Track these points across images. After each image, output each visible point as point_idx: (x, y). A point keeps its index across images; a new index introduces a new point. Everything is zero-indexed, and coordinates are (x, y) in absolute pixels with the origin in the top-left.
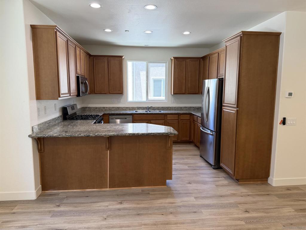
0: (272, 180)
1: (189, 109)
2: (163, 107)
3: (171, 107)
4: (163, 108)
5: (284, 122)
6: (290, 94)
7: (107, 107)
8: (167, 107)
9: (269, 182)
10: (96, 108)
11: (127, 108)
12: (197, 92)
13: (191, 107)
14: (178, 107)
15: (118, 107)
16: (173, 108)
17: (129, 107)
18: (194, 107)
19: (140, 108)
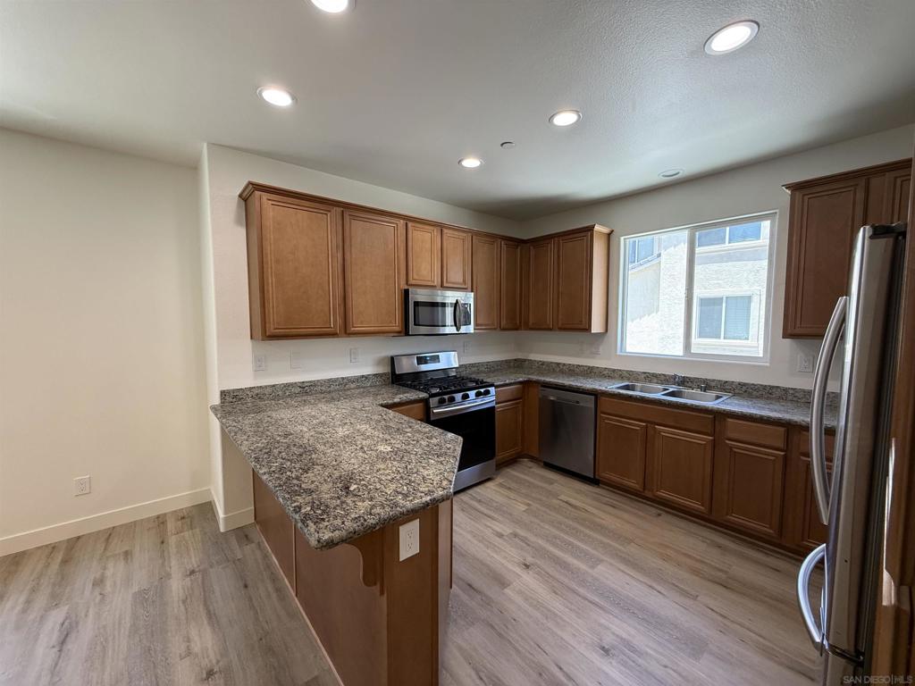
2: (745, 384)
11: (614, 370)
17: (620, 370)
19: (655, 376)
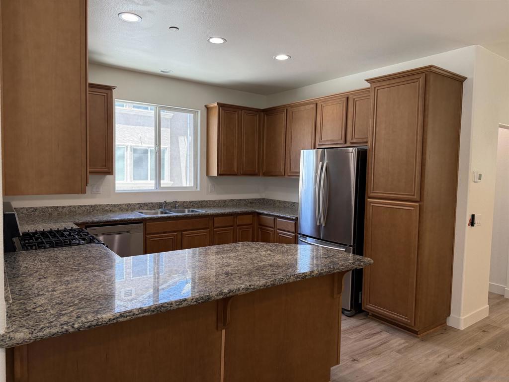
1: (238, 204)
2: (192, 202)
3: (207, 202)
4: (192, 204)
5: (472, 222)
8: (199, 202)
11: (115, 206)
12: (257, 171)
13: (241, 200)
14: (219, 201)
15: (92, 206)
16: (211, 203)
17: (120, 205)
18: (245, 200)
19: (146, 204)
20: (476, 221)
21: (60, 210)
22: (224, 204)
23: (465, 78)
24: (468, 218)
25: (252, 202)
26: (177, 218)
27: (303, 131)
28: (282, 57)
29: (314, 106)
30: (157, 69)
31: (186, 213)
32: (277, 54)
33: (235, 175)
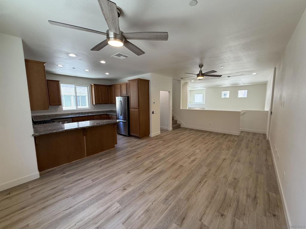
0: (151, 135)
3: (93, 112)
4: (88, 113)
5: (153, 113)
6: (154, 103)
7: (46, 115)
8: (90, 112)
9: (150, 136)
10: (37, 116)
11: (63, 114)
14: (97, 111)
17: (65, 114)
18: (105, 111)
19: (73, 113)
20: (154, 113)
21: (45, 116)
22: (99, 112)
23: (149, 81)
24: (152, 112)
25: (108, 111)
26: (82, 116)
27: (118, 91)
28: (107, 74)
29: (120, 85)
30: (74, 75)
31: (86, 115)
32: (106, 73)
33: (101, 104)
